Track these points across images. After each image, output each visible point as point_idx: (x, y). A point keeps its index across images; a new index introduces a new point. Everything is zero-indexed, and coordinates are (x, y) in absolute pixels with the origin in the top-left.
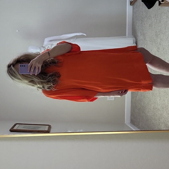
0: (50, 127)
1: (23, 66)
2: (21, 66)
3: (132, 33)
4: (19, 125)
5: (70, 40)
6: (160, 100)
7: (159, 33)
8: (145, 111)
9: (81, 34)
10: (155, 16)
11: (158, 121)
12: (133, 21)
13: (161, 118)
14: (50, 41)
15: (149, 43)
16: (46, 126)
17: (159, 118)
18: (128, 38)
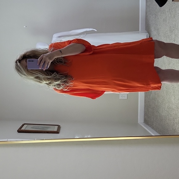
0: (59, 127)
1: (31, 61)
2: (29, 61)
3: (146, 28)
4: (27, 125)
5: (79, 36)
6: (174, 99)
7: (173, 29)
8: (160, 110)
9: (91, 29)
10: (170, 10)
11: (172, 121)
12: (146, 15)
13: (176, 118)
14: (59, 37)
15: (163, 39)
16: (56, 126)
17: (174, 118)
18: (141, 33)
